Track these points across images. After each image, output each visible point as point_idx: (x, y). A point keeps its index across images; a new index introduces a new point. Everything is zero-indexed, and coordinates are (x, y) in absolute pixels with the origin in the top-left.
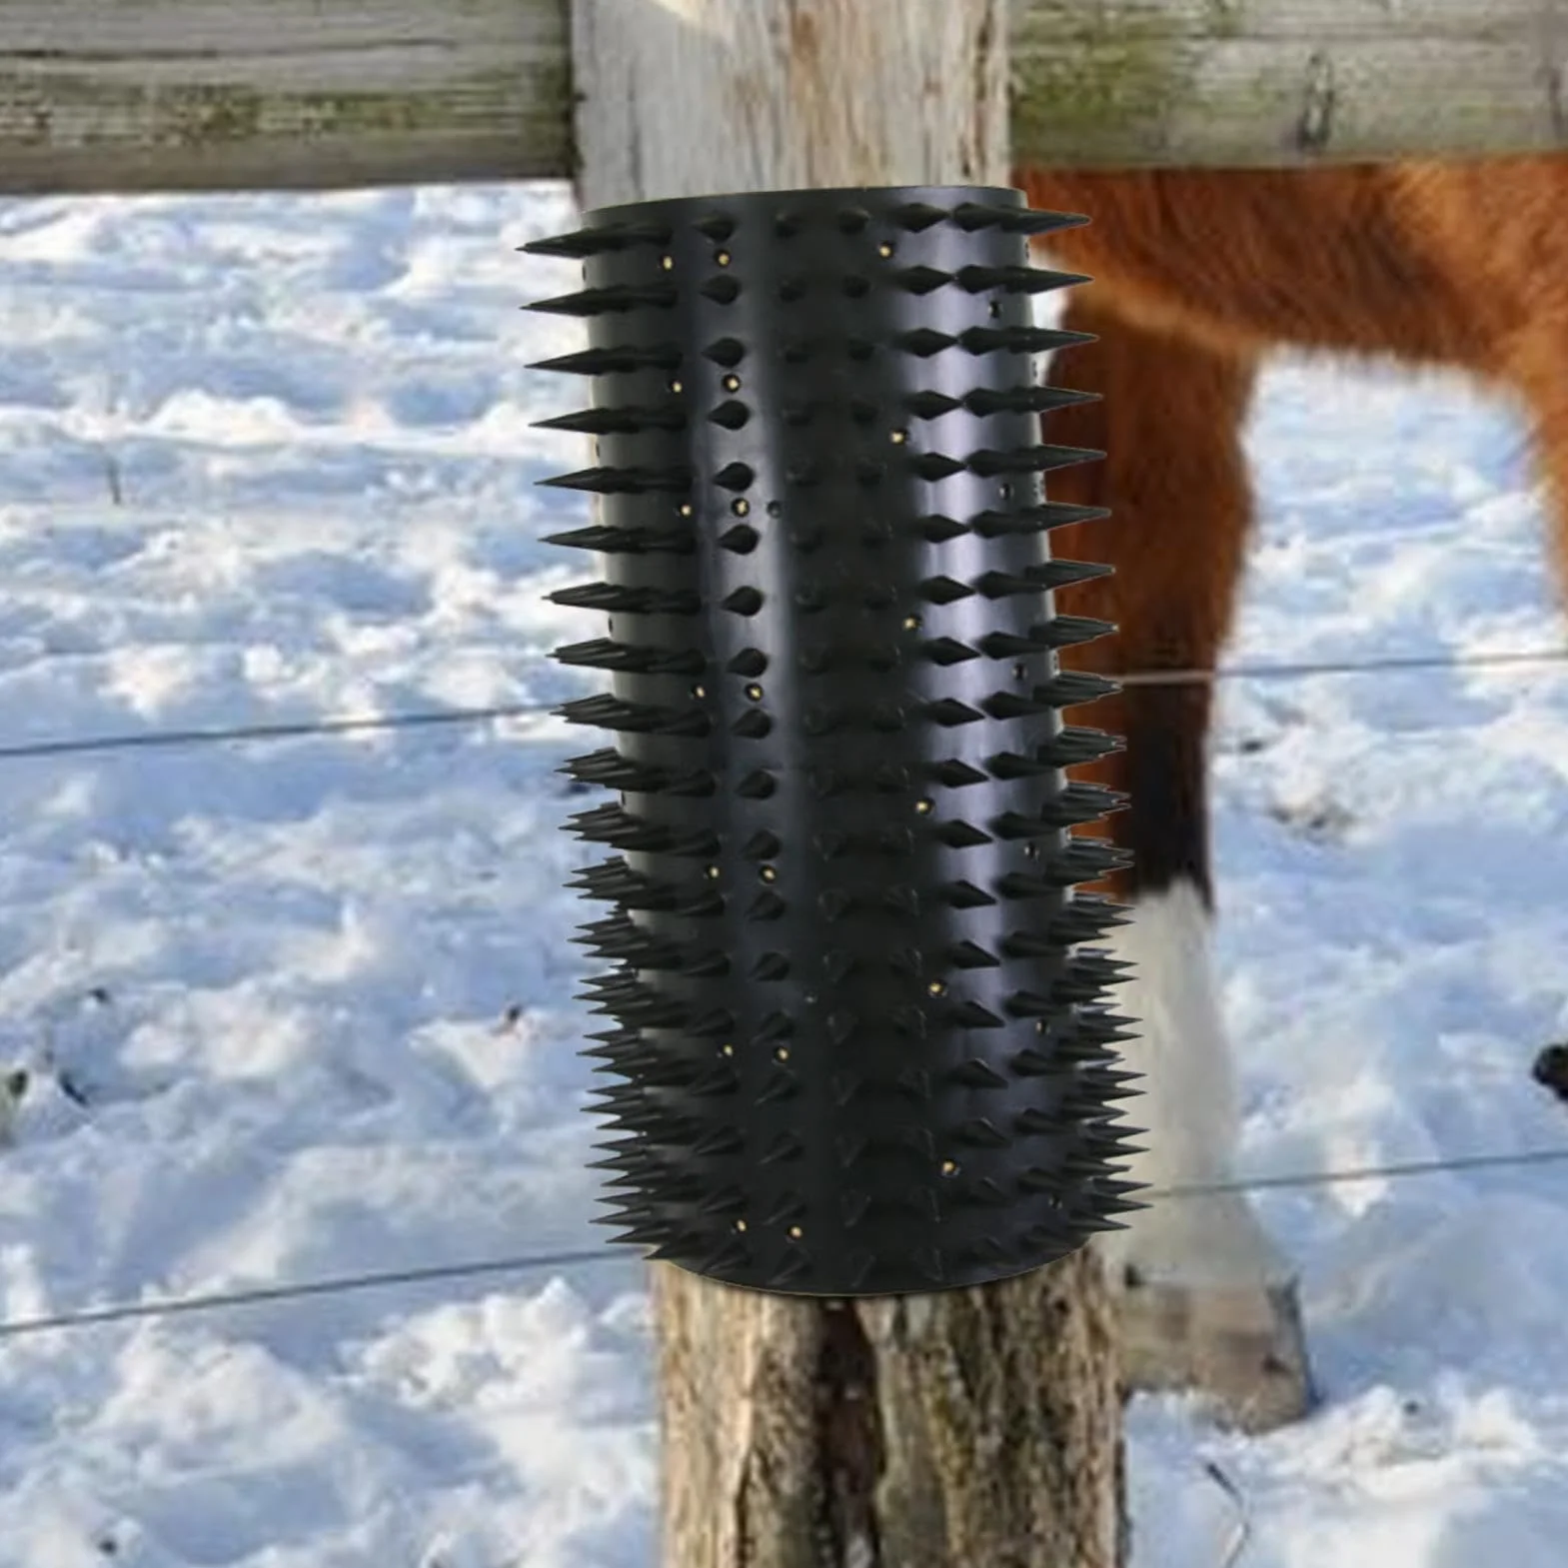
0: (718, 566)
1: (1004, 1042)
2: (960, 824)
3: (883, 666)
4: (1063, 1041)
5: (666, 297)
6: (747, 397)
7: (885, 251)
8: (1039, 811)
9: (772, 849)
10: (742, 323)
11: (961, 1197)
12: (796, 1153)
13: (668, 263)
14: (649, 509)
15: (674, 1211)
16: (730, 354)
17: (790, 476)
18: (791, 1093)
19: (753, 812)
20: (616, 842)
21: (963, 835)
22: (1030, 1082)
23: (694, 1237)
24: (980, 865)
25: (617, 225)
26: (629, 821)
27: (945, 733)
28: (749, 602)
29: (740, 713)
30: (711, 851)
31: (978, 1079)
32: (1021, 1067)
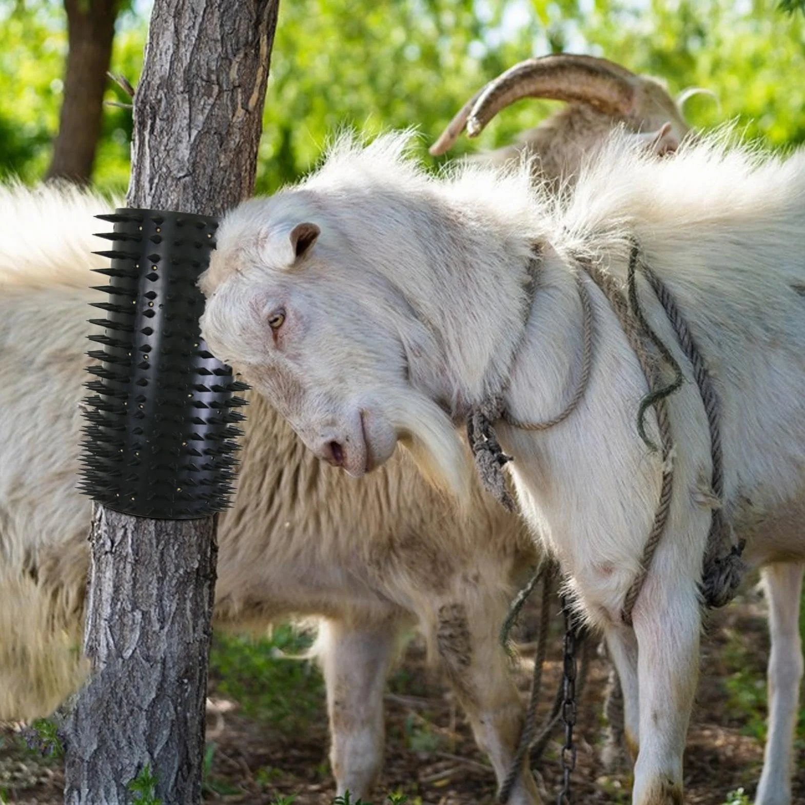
0: (141, 321)
1: (201, 460)
2: (200, 402)
3: (185, 355)
4: (218, 463)
5: (138, 239)
6: (159, 273)
7: (209, 236)
8: (224, 402)
9: (144, 400)
10: (161, 250)
11: (180, 497)
12: (137, 479)
13: (141, 229)
14: (123, 301)
15: (99, 488)
16: (156, 259)
17: (168, 298)
18: (138, 464)
19: (140, 389)
20: (98, 391)
21: (200, 405)
22: (207, 472)
23: (104, 496)
24: (204, 414)
25: (127, 214)
26: (103, 386)
27: (201, 377)
28: (149, 331)
29: (140, 362)
30: (126, 398)
31: (192, 469)
32: (205, 467)
